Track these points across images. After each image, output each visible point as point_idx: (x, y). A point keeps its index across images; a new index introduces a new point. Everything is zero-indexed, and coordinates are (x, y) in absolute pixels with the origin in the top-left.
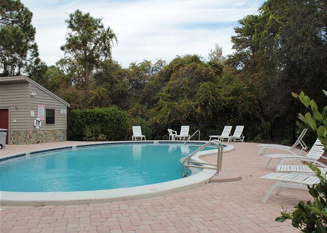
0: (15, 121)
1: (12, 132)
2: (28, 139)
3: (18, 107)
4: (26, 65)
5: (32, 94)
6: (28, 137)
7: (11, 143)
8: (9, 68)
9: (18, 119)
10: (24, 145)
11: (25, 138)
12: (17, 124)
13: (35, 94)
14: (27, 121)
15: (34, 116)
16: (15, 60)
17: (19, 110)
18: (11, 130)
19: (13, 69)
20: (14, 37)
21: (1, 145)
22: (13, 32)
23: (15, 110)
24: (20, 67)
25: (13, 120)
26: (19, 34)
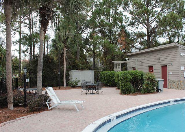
0: (171, 73)
1: (169, 81)
2: (179, 86)
3: (173, 64)
4: (182, 35)
5: (182, 55)
6: (180, 84)
7: (169, 88)
8: (172, 39)
9: (173, 72)
10: (177, 90)
11: (178, 85)
12: (172, 75)
13: (184, 54)
14: (178, 73)
15: (184, 70)
16: (176, 33)
17: (173, 66)
18: (169, 79)
19: (174, 39)
20: (172, 19)
21: (160, 90)
22: (171, 16)
23: (172, 66)
24: (178, 37)
25: (170, 73)
26: (175, 16)
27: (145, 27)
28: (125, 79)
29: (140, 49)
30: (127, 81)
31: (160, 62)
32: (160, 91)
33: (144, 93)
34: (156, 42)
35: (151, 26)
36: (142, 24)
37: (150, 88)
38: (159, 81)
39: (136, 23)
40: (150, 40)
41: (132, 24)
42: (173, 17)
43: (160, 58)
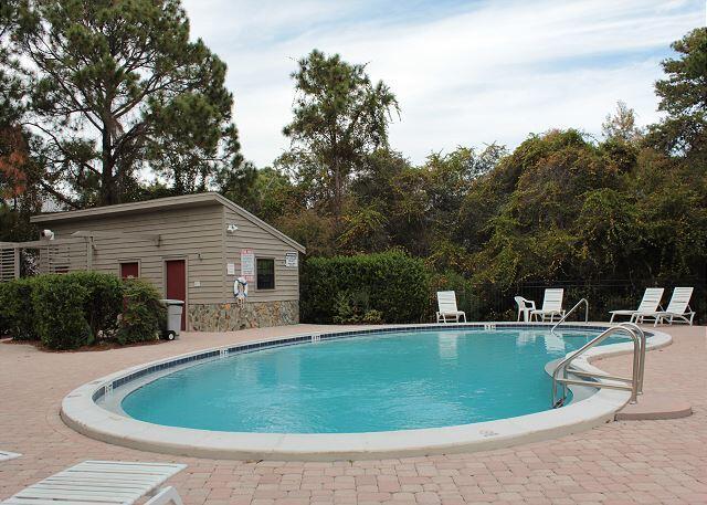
0: (197, 284)
1: (192, 307)
2: (222, 319)
3: (202, 256)
4: (215, 169)
5: (230, 229)
6: (223, 316)
7: (191, 328)
8: (185, 177)
9: (203, 279)
10: (216, 333)
11: (218, 318)
12: (201, 290)
13: (236, 228)
14: (221, 284)
15: (233, 273)
16: (195, 160)
17: (204, 262)
18: (191, 301)
19: (191, 179)
20: (194, 115)
21: (173, 333)
22: (191, 106)
23: (198, 262)
24: (204, 175)
25: (194, 282)
26: (202, 108)
27: (95, 124)
28: (68, 298)
29: (75, 205)
30: (73, 305)
31: (162, 248)
32: (171, 336)
33: (129, 343)
34: (132, 182)
35: (121, 128)
36: (85, 110)
37: (148, 326)
38: (168, 305)
39: (58, 106)
40: (114, 174)
41: (43, 107)
42: (198, 109)
43: (163, 237)
